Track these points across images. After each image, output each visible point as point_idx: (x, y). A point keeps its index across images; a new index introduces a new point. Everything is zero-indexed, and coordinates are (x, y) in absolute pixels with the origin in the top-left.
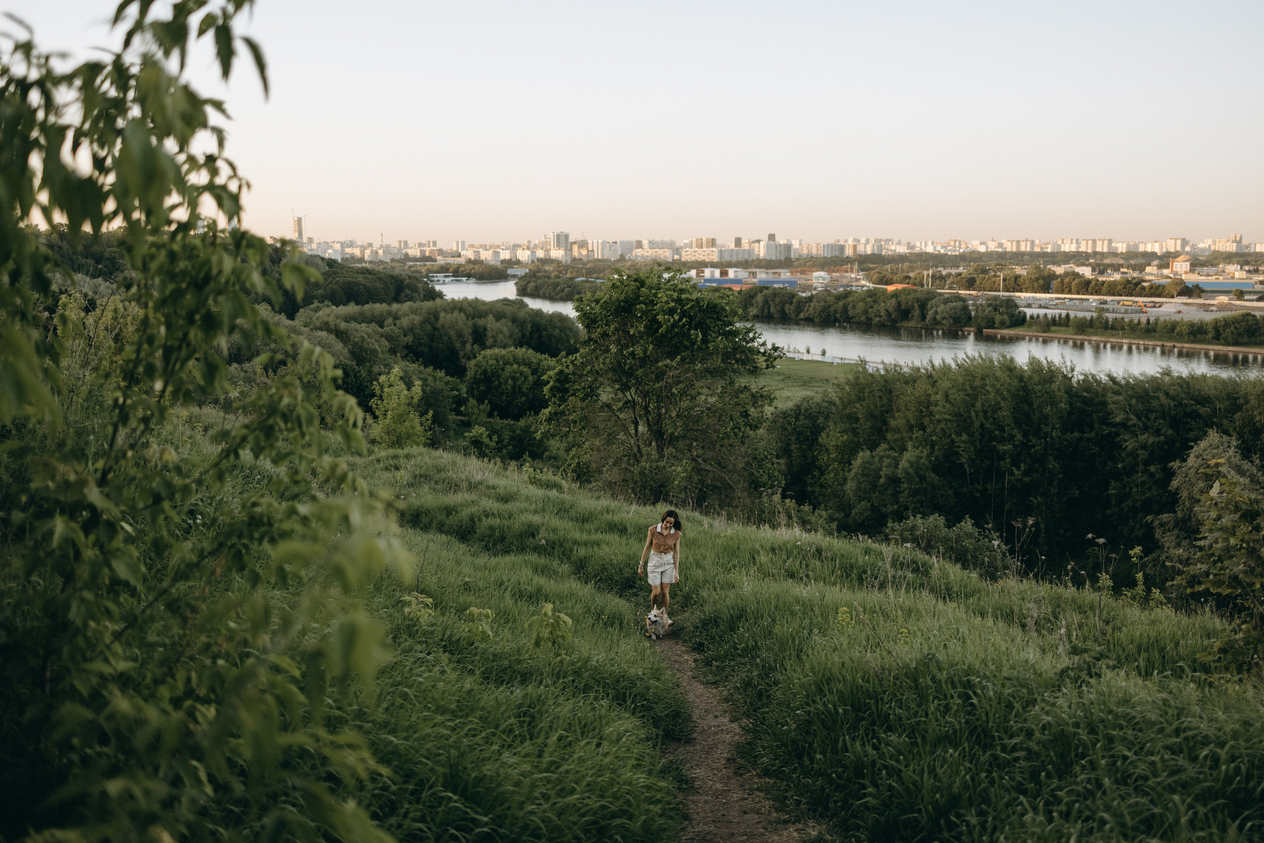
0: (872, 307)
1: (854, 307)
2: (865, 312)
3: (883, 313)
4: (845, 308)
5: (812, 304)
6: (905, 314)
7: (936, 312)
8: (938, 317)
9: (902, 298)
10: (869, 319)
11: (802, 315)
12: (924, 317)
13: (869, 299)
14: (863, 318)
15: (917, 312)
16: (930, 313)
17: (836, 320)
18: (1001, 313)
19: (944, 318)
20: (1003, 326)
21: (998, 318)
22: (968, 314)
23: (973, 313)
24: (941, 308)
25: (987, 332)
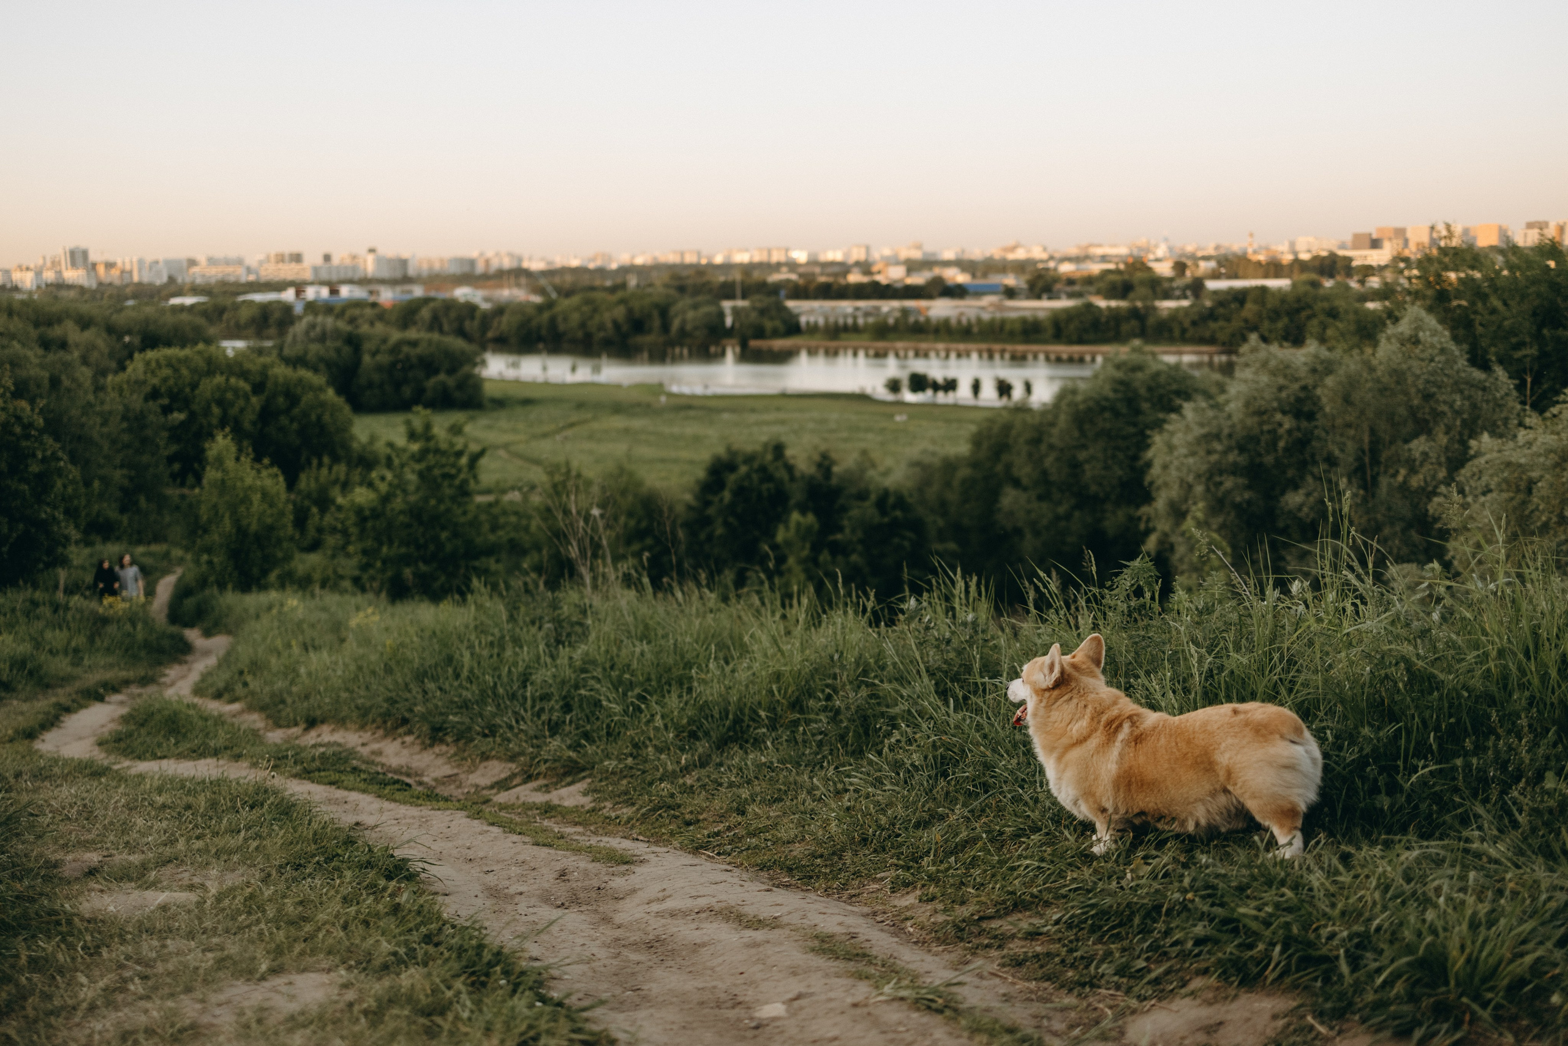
0: (591, 318)
1: (565, 319)
2: (583, 325)
3: (609, 325)
4: (553, 321)
5: (505, 319)
6: (638, 324)
7: (684, 322)
8: (689, 327)
9: (636, 305)
10: (588, 336)
11: (490, 334)
12: (665, 327)
13: (585, 309)
14: (580, 334)
15: (657, 323)
16: (676, 324)
17: (540, 339)
18: (772, 319)
19: (696, 328)
20: (776, 334)
21: (768, 325)
22: (723, 322)
23: (729, 321)
24: (690, 315)
25: (754, 343)
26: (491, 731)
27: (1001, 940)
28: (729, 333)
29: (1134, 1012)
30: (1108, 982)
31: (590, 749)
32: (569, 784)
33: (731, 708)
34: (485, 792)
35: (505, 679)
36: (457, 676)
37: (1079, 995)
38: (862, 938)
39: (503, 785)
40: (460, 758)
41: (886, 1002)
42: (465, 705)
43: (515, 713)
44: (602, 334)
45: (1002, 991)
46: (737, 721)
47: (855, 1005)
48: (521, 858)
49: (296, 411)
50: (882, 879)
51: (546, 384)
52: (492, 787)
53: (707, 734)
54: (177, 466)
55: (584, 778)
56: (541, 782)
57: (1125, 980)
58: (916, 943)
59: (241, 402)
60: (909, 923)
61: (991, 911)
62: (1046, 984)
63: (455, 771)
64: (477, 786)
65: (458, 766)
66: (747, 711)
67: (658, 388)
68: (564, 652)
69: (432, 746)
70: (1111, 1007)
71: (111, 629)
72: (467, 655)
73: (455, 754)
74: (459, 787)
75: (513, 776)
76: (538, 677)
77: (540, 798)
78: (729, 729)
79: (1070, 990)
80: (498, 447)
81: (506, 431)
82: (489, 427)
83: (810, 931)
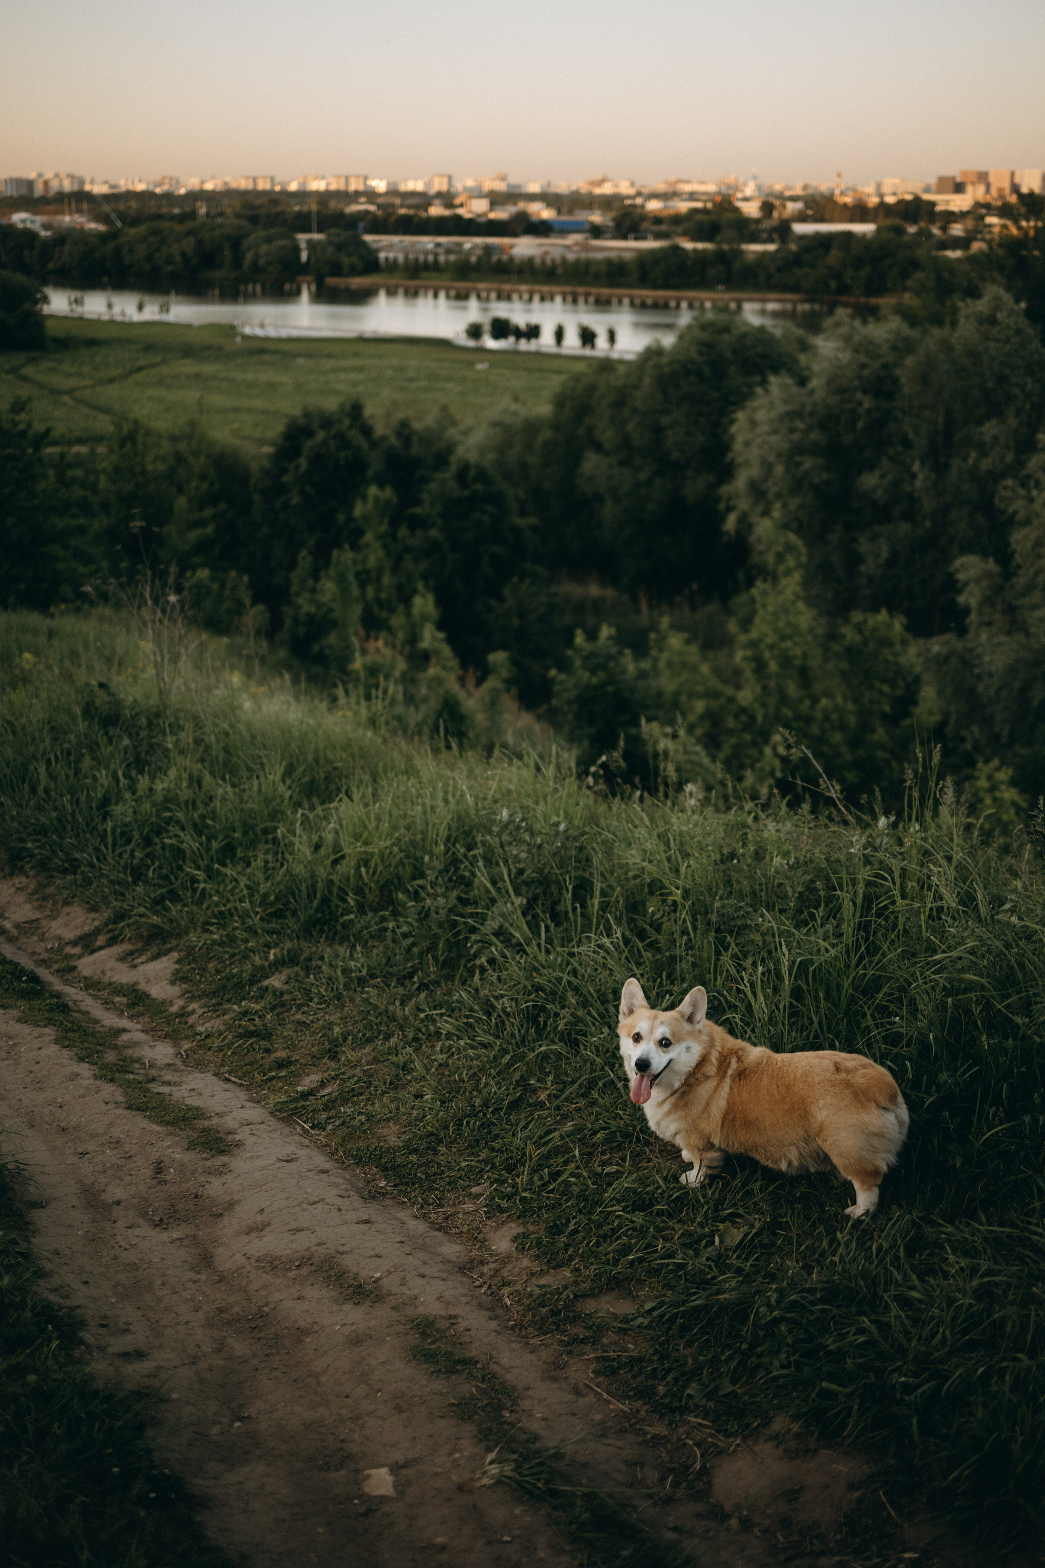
0: (158, 250)
1: (131, 251)
2: (150, 257)
3: (177, 258)
4: (118, 252)
6: (208, 257)
7: (257, 256)
8: (263, 261)
9: (206, 236)
10: (156, 270)
11: (51, 266)
12: (237, 262)
14: (147, 267)
15: (228, 256)
16: (248, 258)
18: (349, 255)
19: (269, 263)
20: (354, 271)
21: (346, 261)
22: (298, 257)
23: (304, 256)
24: (264, 248)
25: (331, 281)
26: (72, 866)
27: (598, 1330)
28: (304, 269)
29: (721, 1452)
30: (697, 1406)
31: (174, 910)
32: (156, 957)
33: (319, 885)
34: (69, 950)
35: (84, 806)
36: (33, 790)
37: (670, 1424)
38: (462, 1324)
39: (87, 943)
40: (39, 897)
41: (491, 1487)
42: (43, 831)
43: (97, 849)
44: (170, 267)
45: (598, 1417)
46: (325, 901)
47: (461, 1488)
48: (116, 1132)
50: (478, 1196)
51: (112, 322)
52: (75, 943)
53: (294, 913)
55: (170, 950)
56: (126, 947)
57: (711, 1404)
58: (513, 1328)
60: (506, 1291)
61: (586, 1286)
62: (638, 1404)
63: (37, 915)
64: (60, 939)
65: (40, 908)
66: (335, 890)
67: (230, 330)
68: (143, 782)
69: (12, 874)
70: (698, 1445)
72: (42, 769)
73: (35, 892)
74: (42, 939)
75: (96, 932)
76: (117, 809)
77: (124, 975)
78: (317, 910)
79: (662, 1416)
80: (62, 393)
81: (70, 375)
82: (53, 370)
83: (410, 1312)
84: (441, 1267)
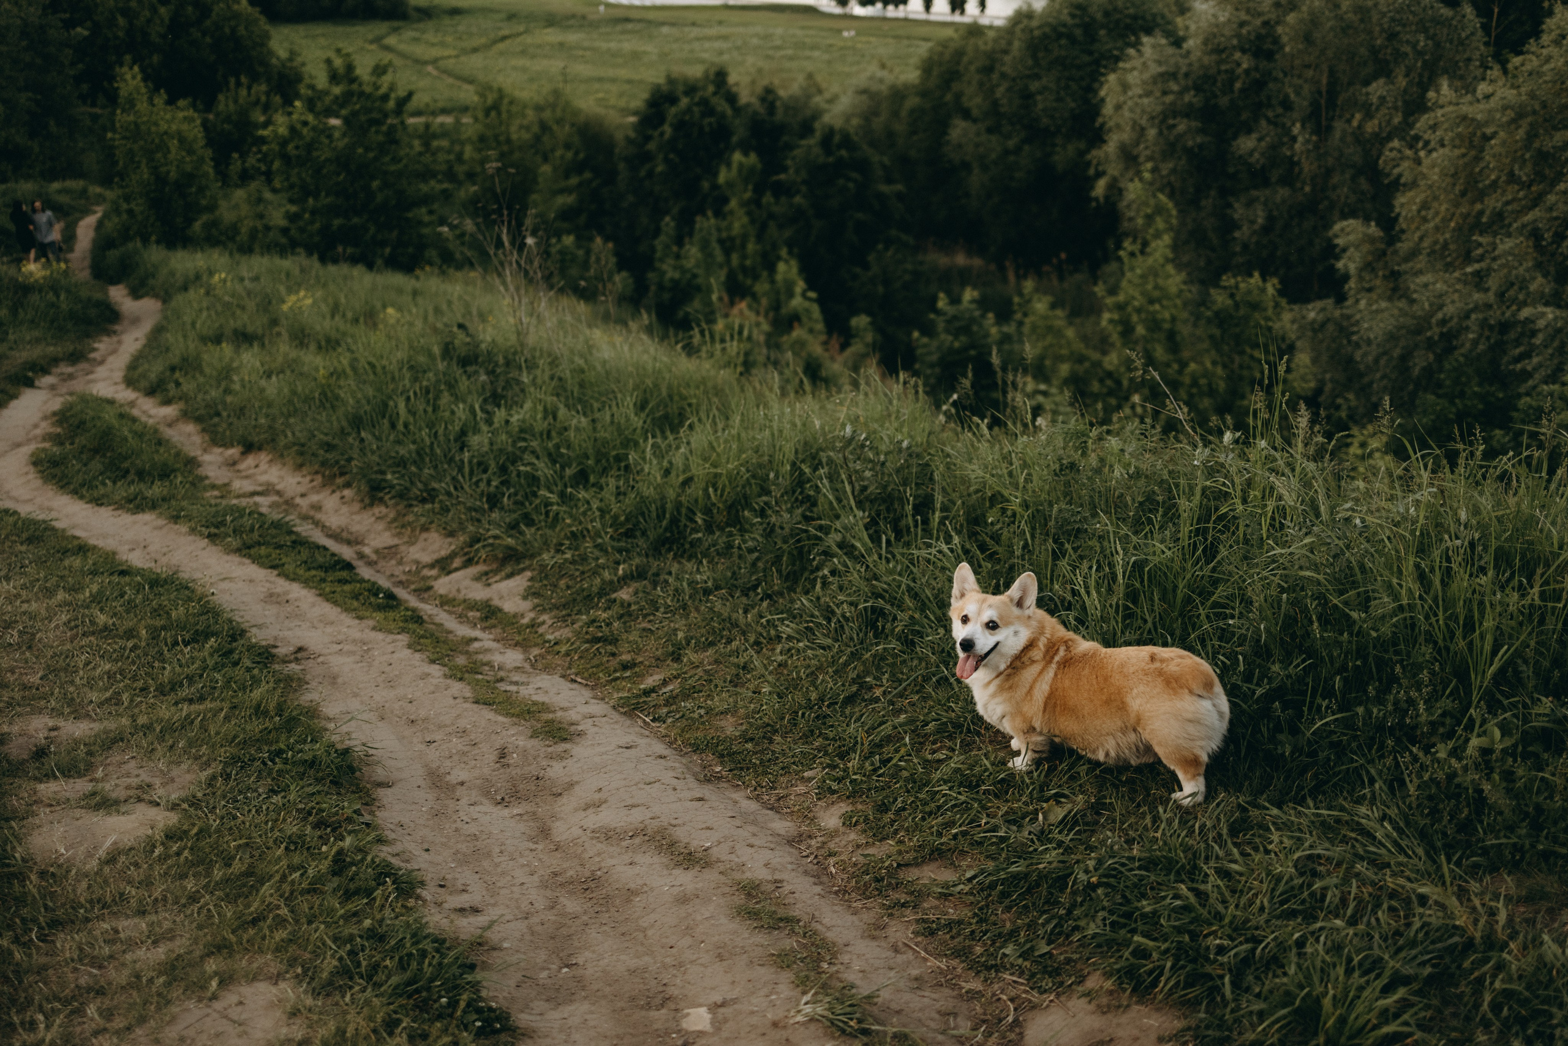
26: (429, 496)
27: (918, 896)
29: (1034, 1007)
30: (1012, 965)
31: (529, 532)
32: (509, 576)
33: (669, 506)
34: (427, 572)
35: (441, 438)
36: (393, 426)
37: (986, 980)
38: (787, 888)
39: (444, 565)
40: (399, 524)
41: (804, 1024)
42: (402, 463)
43: (454, 479)
45: (915, 972)
46: (674, 521)
47: (775, 1025)
48: (463, 723)
49: (208, 23)
50: (810, 779)
52: (432, 566)
53: (643, 533)
54: (85, 87)
55: (523, 570)
56: (481, 568)
57: (1027, 964)
58: (836, 893)
59: (147, 13)
60: (832, 860)
61: (909, 857)
62: (955, 962)
63: (396, 541)
64: (417, 562)
65: (399, 535)
66: (683, 511)
68: (500, 415)
69: (371, 505)
70: (1012, 1000)
71: (35, 298)
72: (402, 405)
73: (395, 520)
74: (400, 562)
75: (452, 556)
76: (474, 440)
77: (478, 593)
78: (666, 530)
79: (978, 973)
80: (426, 63)
81: (433, 45)
82: (416, 40)
83: (738, 876)
84: (770, 838)
